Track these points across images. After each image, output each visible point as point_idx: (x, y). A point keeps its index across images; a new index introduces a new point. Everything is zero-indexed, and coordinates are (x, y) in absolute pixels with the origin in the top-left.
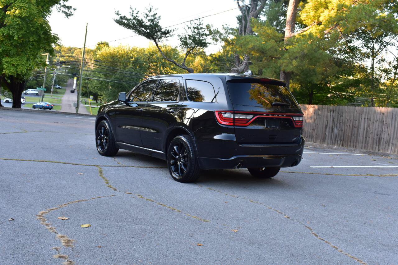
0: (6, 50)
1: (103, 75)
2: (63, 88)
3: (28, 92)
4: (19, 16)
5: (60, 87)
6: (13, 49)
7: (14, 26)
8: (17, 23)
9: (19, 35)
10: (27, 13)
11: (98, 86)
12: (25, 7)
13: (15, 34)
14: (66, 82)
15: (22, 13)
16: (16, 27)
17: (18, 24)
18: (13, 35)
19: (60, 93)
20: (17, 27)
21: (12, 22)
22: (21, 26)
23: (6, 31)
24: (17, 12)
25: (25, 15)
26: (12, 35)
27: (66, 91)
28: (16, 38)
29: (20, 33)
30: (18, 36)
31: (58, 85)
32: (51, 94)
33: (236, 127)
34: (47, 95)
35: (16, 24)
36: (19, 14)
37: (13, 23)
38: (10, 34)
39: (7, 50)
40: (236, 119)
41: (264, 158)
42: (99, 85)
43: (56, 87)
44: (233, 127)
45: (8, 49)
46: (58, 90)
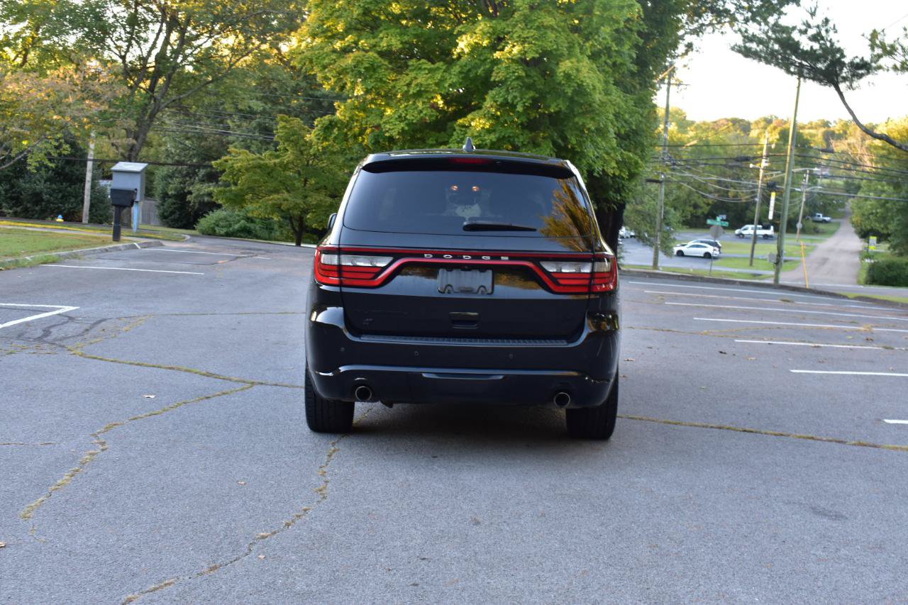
0: (507, 136)
1: (888, 184)
2: (834, 221)
3: (744, 232)
4: (520, 58)
5: (827, 219)
6: (522, 134)
7: (511, 82)
8: (516, 74)
9: (524, 100)
10: (537, 52)
11: (877, 213)
12: (532, 37)
13: (519, 99)
14: (843, 205)
15: (526, 52)
16: (515, 83)
17: (518, 78)
18: (515, 103)
19: (823, 233)
20: (518, 84)
21: (508, 74)
22: (526, 80)
23: (501, 95)
24: (515, 50)
25: (533, 55)
26: (513, 102)
27: (838, 228)
28: (520, 108)
29: (527, 97)
30: (524, 103)
31: (821, 215)
32: (797, 236)
33: (345, 290)
34: (790, 238)
35: (514, 78)
36: (519, 56)
37: (508, 76)
38: (509, 101)
39: (509, 137)
40: (344, 269)
41: (424, 375)
42: (878, 211)
43: (816, 218)
44: (336, 289)
45: (511, 135)
46: (821, 227)
